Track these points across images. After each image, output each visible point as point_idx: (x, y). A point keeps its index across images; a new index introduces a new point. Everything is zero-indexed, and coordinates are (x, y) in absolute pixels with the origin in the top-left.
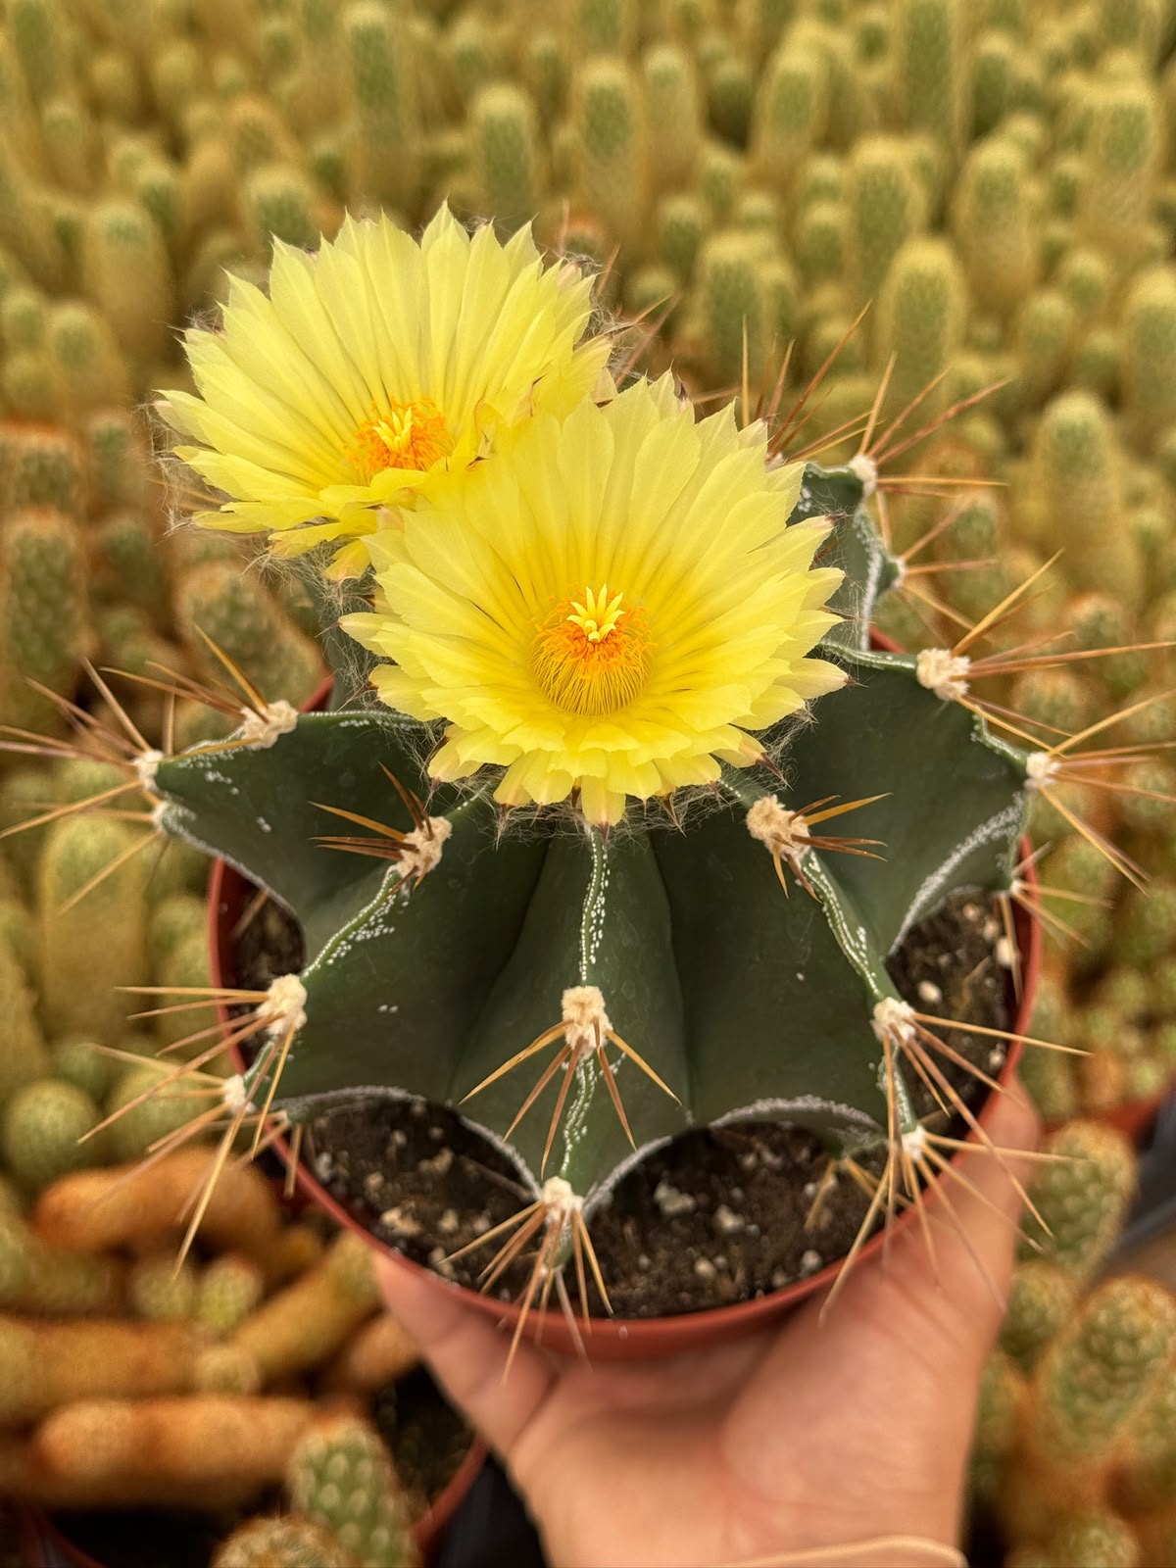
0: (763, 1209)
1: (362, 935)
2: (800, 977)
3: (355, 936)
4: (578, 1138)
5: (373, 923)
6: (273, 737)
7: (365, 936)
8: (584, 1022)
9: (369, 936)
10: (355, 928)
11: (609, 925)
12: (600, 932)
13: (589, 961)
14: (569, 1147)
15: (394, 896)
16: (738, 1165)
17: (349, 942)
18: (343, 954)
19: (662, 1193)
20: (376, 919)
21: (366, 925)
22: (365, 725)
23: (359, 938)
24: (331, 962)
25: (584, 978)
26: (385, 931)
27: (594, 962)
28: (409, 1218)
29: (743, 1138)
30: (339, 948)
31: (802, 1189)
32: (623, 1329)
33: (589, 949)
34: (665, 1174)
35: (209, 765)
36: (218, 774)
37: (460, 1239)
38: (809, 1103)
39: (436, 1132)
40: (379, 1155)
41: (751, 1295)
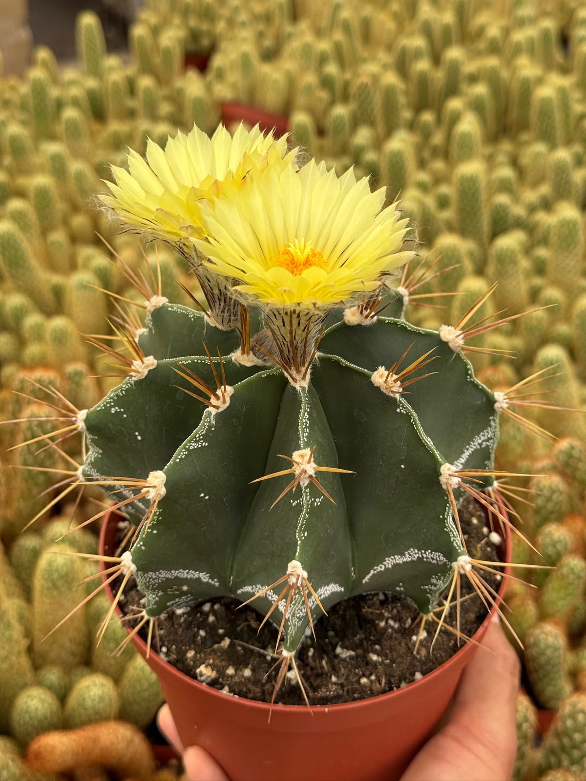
0: (391, 652)
2: (402, 466)
3: (189, 446)
4: (303, 538)
5: (198, 439)
6: (146, 372)
7: (194, 446)
9: (196, 447)
10: (189, 442)
11: (311, 427)
12: (308, 429)
13: (304, 440)
14: (299, 542)
15: (208, 424)
16: (376, 626)
17: (187, 450)
18: (183, 457)
19: (339, 650)
20: (199, 437)
21: (194, 440)
23: (191, 448)
24: (178, 460)
25: (302, 447)
26: (203, 444)
27: (306, 440)
28: (209, 669)
29: (378, 612)
30: (182, 453)
31: (411, 639)
32: (326, 709)
33: (303, 435)
34: (340, 643)
35: (112, 404)
36: (117, 408)
37: (237, 679)
38: (412, 555)
39: (221, 631)
40: (192, 642)
41: (391, 689)
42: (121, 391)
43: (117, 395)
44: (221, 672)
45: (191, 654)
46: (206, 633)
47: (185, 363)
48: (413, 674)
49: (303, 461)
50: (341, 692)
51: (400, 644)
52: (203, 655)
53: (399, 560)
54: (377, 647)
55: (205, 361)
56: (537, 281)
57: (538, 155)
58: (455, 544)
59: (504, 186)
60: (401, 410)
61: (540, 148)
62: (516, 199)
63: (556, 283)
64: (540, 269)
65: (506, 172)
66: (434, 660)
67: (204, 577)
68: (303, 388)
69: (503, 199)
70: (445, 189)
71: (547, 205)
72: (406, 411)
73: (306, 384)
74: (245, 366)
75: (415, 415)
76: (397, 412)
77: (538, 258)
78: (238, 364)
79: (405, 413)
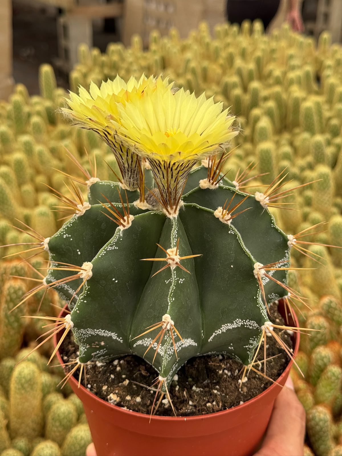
0: (226, 389)
1: (109, 249)
2: (232, 266)
3: (107, 248)
4: (172, 301)
5: (112, 244)
6: (84, 212)
7: (110, 249)
10: (107, 246)
11: (178, 238)
12: (176, 239)
14: (170, 304)
15: (118, 236)
16: (217, 374)
17: (106, 250)
18: (103, 254)
19: (194, 388)
20: (113, 243)
21: (110, 245)
23: (108, 249)
24: (100, 256)
25: (173, 247)
26: (115, 248)
27: (175, 244)
28: (116, 396)
29: (218, 364)
30: (102, 252)
31: (238, 382)
32: (185, 419)
33: (173, 241)
34: (195, 385)
35: (64, 233)
36: (67, 235)
37: (132, 403)
38: (238, 323)
39: (124, 376)
40: (106, 381)
41: (225, 409)
42: (70, 224)
43: (67, 227)
44: (123, 398)
45: (105, 388)
46: (115, 376)
48: (239, 402)
49: (172, 254)
50: (194, 410)
51: (231, 384)
52: (112, 388)
53: (230, 326)
54: (217, 387)
55: (119, 206)
56: (307, 209)
57: (305, 140)
59: (286, 157)
60: (231, 232)
61: (306, 135)
62: (293, 164)
63: (318, 210)
64: (308, 202)
65: (287, 149)
66: (252, 395)
67: (114, 336)
68: (174, 218)
69: (285, 163)
71: (311, 167)
72: (234, 232)
73: (176, 215)
74: (142, 209)
75: (239, 234)
76: (229, 233)
77: (307, 197)
78: (137, 208)
79: (233, 233)
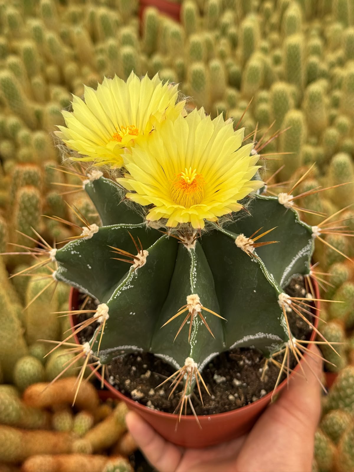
0: (247, 378)
1: (124, 288)
2: (255, 291)
3: (122, 289)
4: (194, 344)
5: (127, 284)
6: (92, 235)
7: (125, 288)
8: (194, 305)
9: (126, 289)
10: (122, 286)
11: (198, 277)
12: (196, 279)
13: (194, 287)
14: (192, 347)
15: (133, 275)
16: (238, 364)
17: (121, 291)
18: (119, 295)
19: (216, 377)
20: (128, 283)
21: (125, 285)
22: (119, 228)
23: (123, 289)
24: (115, 298)
25: (193, 292)
26: (131, 287)
27: (195, 287)
28: (139, 393)
29: (239, 356)
30: (118, 293)
31: (258, 370)
32: (209, 418)
33: (193, 282)
34: (216, 371)
35: (72, 249)
36: (75, 251)
37: (155, 397)
38: (260, 335)
39: (145, 366)
40: (128, 374)
41: (247, 404)
42: (77, 243)
43: (74, 245)
44: (146, 393)
45: (128, 382)
46: (137, 368)
47: (117, 229)
48: (260, 391)
49: (193, 302)
50: (217, 405)
51: (252, 373)
52: (135, 383)
53: (252, 337)
54: (238, 374)
55: (129, 227)
56: (334, 112)
57: (336, 31)
58: (286, 333)
59: (315, 51)
60: (254, 260)
61: (337, 26)
62: (322, 58)
63: (346, 113)
64: (336, 104)
65: (316, 42)
66: (272, 382)
67: (134, 348)
68: (192, 250)
70: (278, 52)
71: (341, 63)
73: (193, 247)
74: (155, 229)
75: (263, 264)
76: (251, 261)
77: (334, 97)
78: (150, 228)
79: (256, 262)
